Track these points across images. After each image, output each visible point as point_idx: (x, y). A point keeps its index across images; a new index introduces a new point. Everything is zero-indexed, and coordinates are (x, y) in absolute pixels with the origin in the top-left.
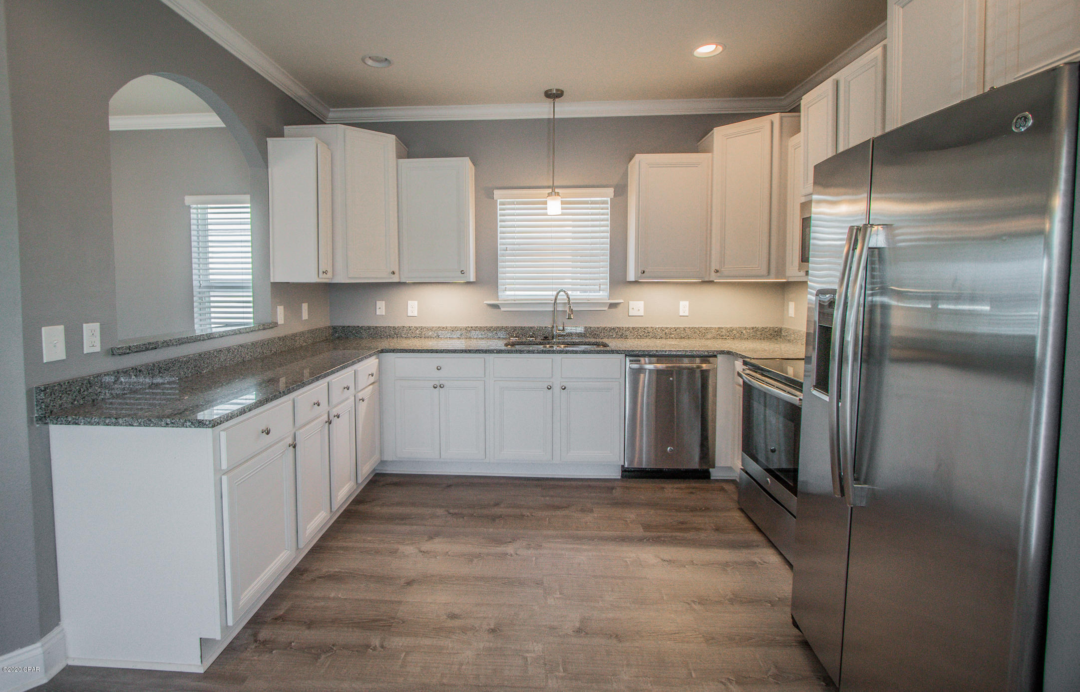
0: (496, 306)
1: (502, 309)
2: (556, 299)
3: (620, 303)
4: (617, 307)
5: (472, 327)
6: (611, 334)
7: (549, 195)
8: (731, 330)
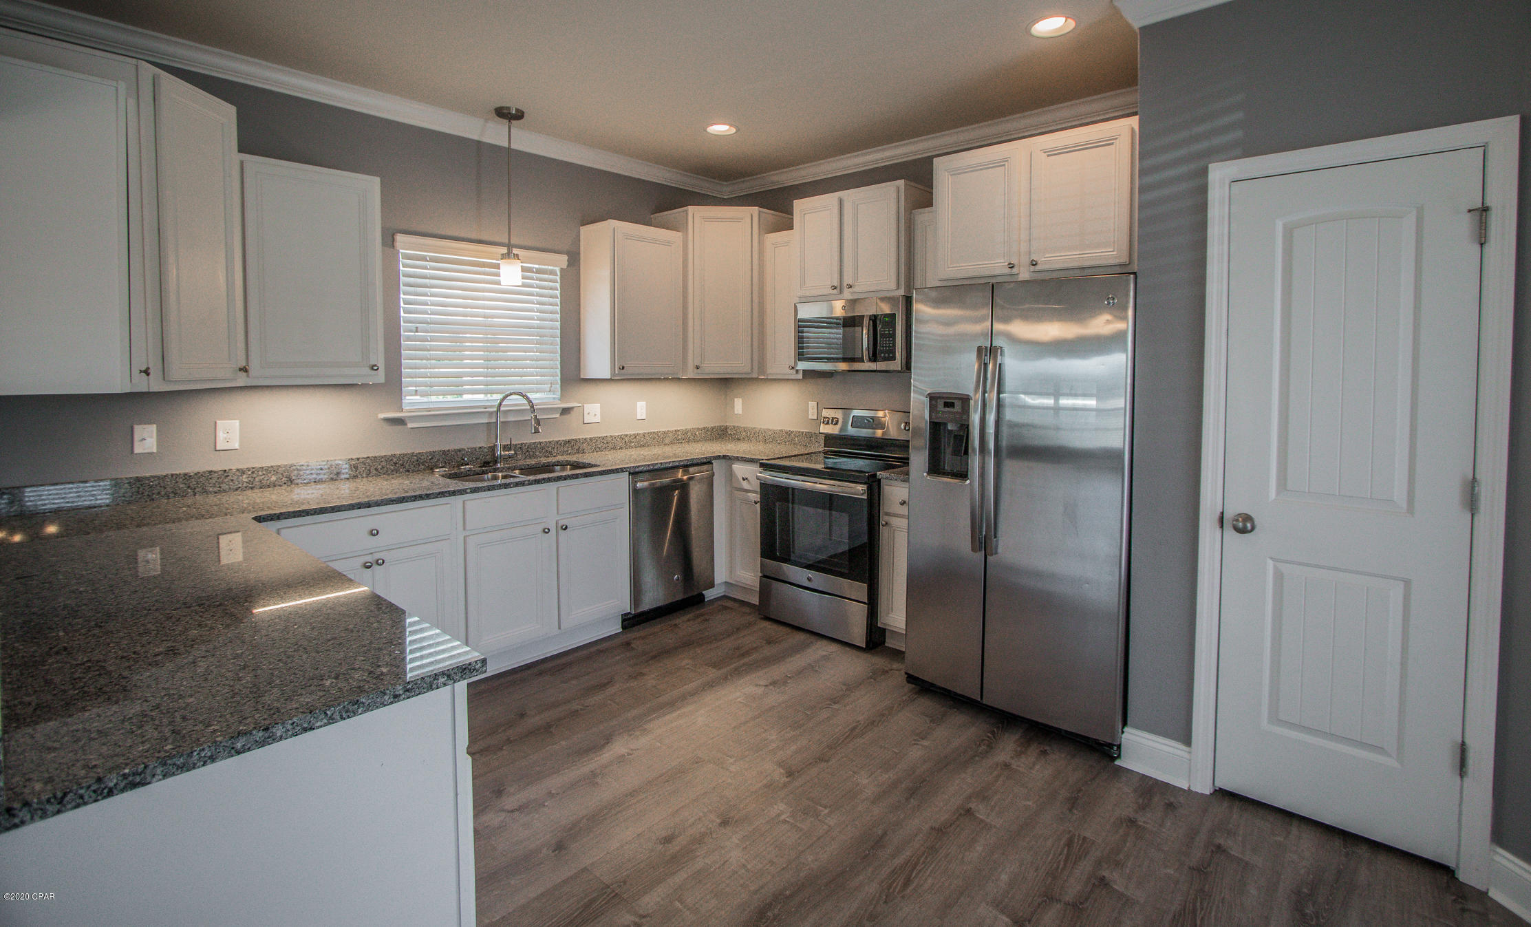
0: (399, 422)
1: (410, 425)
2: (500, 404)
3: (573, 408)
4: (569, 413)
5: (358, 459)
6: (566, 449)
7: (503, 257)
8: (686, 432)
